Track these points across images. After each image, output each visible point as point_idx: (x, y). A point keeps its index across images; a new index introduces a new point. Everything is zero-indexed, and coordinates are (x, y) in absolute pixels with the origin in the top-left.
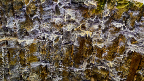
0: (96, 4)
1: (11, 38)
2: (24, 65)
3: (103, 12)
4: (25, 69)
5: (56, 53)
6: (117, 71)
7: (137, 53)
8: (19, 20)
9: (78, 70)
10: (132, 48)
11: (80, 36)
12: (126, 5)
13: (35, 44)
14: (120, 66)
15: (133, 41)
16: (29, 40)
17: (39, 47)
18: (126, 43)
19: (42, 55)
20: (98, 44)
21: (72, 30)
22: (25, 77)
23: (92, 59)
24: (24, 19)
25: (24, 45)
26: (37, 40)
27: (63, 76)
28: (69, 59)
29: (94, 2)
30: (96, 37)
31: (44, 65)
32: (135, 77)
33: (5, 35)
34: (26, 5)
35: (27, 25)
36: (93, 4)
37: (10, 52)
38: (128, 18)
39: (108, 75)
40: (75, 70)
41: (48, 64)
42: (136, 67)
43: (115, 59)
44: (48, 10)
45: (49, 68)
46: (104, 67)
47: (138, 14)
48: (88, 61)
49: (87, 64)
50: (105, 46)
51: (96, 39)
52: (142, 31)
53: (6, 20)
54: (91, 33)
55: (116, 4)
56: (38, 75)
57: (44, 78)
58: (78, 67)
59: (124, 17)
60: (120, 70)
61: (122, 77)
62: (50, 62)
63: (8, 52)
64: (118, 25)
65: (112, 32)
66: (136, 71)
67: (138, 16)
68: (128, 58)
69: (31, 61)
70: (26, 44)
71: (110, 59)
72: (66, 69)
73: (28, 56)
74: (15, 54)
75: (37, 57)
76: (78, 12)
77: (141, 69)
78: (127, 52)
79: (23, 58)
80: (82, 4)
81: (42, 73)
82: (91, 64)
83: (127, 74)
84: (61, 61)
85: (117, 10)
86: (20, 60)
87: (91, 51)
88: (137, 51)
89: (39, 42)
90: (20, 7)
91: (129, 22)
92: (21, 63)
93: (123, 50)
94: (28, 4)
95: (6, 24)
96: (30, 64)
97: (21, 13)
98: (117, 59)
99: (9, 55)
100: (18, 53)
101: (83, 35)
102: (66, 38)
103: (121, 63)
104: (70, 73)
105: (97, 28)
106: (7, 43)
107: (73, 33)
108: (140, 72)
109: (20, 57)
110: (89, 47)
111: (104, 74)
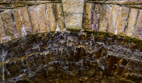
0: (86, 34)
1: (36, 53)
2: (45, 64)
3: (91, 37)
4: (46, 66)
5: (63, 56)
6: (102, 64)
7: (113, 56)
8: (39, 45)
9: (78, 63)
10: (110, 53)
11: (78, 48)
12: (104, 35)
13: (50, 54)
14: (104, 61)
15: (110, 50)
16: (46, 52)
17: (53, 54)
18: (106, 51)
19: (55, 58)
20: (89, 52)
21: (72, 45)
22: (46, 69)
23: (86, 58)
24: (42, 44)
25: (44, 55)
26: (51, 51)
27: (69, 66)
28: (72, 58)
29: (84, 33)
30: (88, 48)
31: (56, 62)
32: (114, 66)
33: (32, 52)
34: (43, 38)
35: (44, 46)
36: (84, 34)
37: (36, 59)
38: (106, 40)
39: (97, 65)
40: (76, 63)
41: (59, 61)
42: (114, 62)
43: (101, 58)
44: (57, 38)
45: (60, 63)
46: (94, 62)
47: (112, 39)
48: (84, 59)
49: (83, 60)
50: (93, 52)
51: (88, 49)
52: (115, 46)
53: (32, 46)
54: (84, 47)
55: (98, 34)
56: (54, 67)
57: (57, 68)
58: (78, 62)
59: (104, 40)
60: (104, 63)
61: (105, 66)
62: (60, 60)
63: (35, 60)
64: (100, 43)
65: (97, 46)
66: (113, 64)
67: (112, 40)
68: (108, 58)
69: (48, 62)
70: (45, 54)
71: (97, 58)
72: (71, 63)
73: (46, 60)
74: (39, 60)
75: (52, 59)
76: (75, 37)
77: (116, 63)
78: (107, 55)
79: (44, 61)
80: (77, 34)
81: (56, 66)
82: (86, 60)
83: (108, 65)
84: (67, 59)
85: (99, 37)
86: (42, 62)
87: (85, 54)
88: (113, 55)
89: (52, 52)
90: (40, 40)
91: (106, 42)
92: (42, 63)
93: (105, 54)
94: (44, 37)
95: (32, 48)
96: (48, 63)
97: (41, 42)
98: (102, 58)
99: (35, 61)
100: (40, 59)
101: (79, 47)
102: (69, 49)
103: (104, 60)
104: (73, 64)
105: (87, 44)
106: (33, 56)
107: (73, 47)
108: (116, 65)
109: (42, 61)
110: (84, 53)
111: (94, 65)
